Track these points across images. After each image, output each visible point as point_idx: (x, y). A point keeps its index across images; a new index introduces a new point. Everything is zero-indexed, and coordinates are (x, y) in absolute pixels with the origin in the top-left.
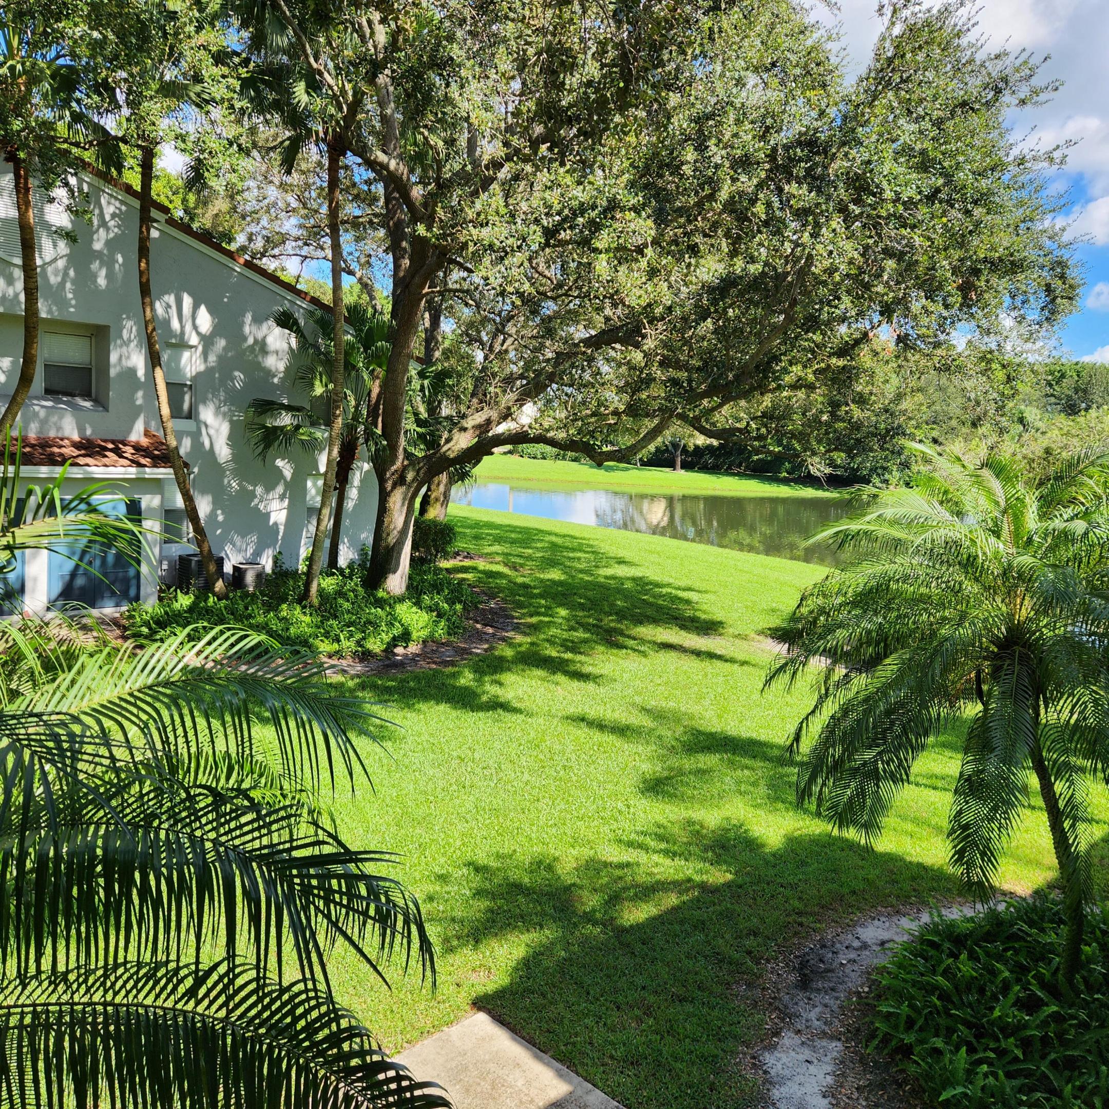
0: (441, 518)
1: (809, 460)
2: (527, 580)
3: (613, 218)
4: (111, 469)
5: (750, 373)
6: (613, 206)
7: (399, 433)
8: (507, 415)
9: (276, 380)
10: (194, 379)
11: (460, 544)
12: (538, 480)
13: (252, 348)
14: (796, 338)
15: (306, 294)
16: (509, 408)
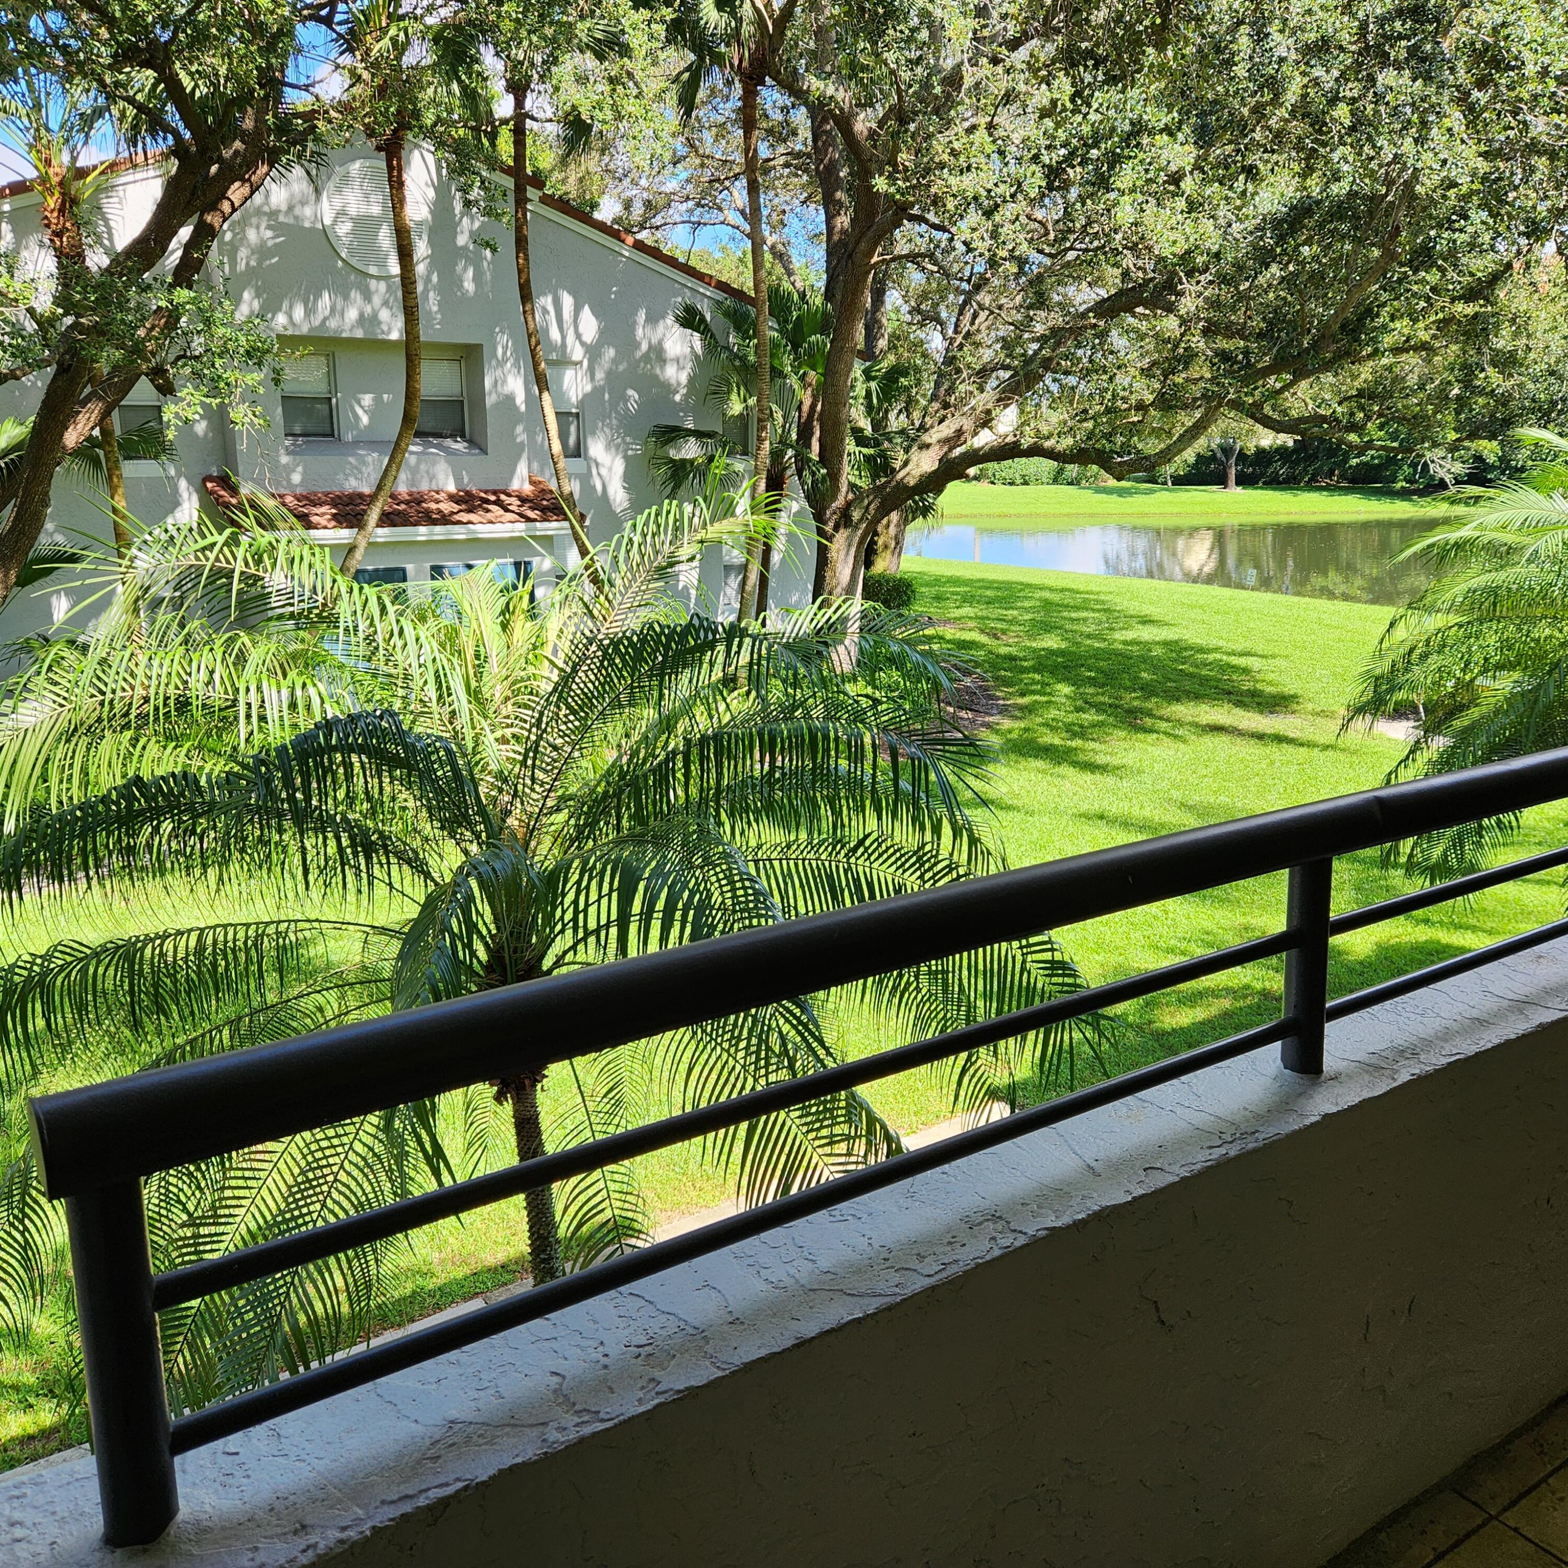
0: (892, 571)
1: (1428, 455)
2: (1013, 651)
3: (1138, 145)
4: (498, 526)
5: (1333, 336)
6: (1139, 128)
7: (842, 456)
8: (986, 422)
9: (678, 398)
10: (581, 403)
11: (917, 608)
12: (1018, 516)
13: (646, 357)
14: (1400, 281)
15: (711, 277)
16: (988, 412)
